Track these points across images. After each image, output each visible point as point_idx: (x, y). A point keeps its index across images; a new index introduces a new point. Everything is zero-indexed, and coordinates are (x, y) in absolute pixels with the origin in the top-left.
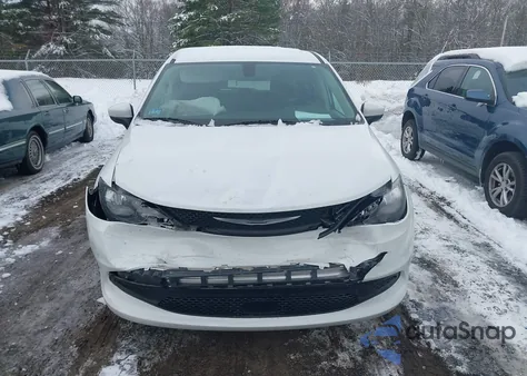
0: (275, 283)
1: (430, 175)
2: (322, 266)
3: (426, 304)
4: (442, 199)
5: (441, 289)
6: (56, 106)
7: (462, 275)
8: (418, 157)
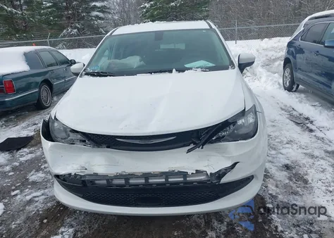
0: (158, 184)
1: (301, 102)
2: (190, 172)
3: (280, 197)
4: (307, 119)
5: (294, 186)
6: (58, 67)
7: (312, 175)
8: (294, 89)
